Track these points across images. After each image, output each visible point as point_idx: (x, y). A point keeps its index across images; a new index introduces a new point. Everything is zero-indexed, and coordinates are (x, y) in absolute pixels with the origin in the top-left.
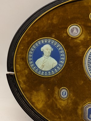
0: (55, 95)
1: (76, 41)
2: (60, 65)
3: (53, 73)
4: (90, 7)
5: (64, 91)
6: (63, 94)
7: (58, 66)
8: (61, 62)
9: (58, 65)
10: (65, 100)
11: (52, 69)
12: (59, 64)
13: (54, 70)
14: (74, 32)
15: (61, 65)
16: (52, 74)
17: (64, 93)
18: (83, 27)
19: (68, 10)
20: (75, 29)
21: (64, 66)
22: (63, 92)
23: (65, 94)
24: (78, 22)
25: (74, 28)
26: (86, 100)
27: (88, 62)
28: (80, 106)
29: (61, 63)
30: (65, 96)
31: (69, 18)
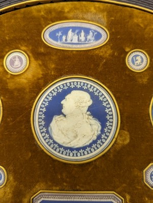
1: (18, 80)
4: (42, 19)
14: (15, 65)
18: (30, 55)
19: (5, 25)
20: (17, 59)
24: (22, 46)
25: (15, 57)
26: (37, 187)
27: (39, 118)
28: (25, 197)
31: (7, 38)
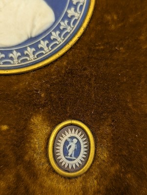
0: (30, 152)
2: (64, 24)
3: (32, 58)
5: (72, 138)
6: (66, 153)
7: (55, 30)
8: (71, 12)
9: (55, 26)
10: (76, 177)
11: (30, 39)
12: (63, 20)
13: (35, 46)
15: (69, 24)
16: (26, 60)
17: (73, 145)
21: (82, 30)
22: (67, 143)
23: (77, 153)
29: (70, 19)
30: (78, 161)
